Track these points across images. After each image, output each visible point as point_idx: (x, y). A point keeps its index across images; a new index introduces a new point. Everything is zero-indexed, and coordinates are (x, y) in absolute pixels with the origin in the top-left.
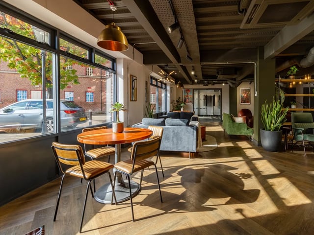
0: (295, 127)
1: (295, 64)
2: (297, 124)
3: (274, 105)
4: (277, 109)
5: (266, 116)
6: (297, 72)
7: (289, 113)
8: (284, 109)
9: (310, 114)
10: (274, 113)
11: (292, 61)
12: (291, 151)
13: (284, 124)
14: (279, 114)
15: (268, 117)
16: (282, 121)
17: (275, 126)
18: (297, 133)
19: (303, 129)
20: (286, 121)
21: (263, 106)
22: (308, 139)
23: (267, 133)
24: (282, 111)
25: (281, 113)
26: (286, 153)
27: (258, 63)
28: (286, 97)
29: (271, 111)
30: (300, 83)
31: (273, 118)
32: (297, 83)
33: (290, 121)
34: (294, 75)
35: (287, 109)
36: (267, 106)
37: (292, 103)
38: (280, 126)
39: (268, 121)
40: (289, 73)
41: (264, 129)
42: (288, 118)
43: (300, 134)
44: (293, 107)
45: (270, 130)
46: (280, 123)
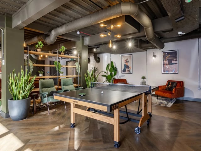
0: (41, 92)
1: (42, 40)
2: (43, 89)
3: (23, 74)
4: (25, 78)
5: (14, 86)
6: (43, 46)
7: (36, 80)
8: (32, 77)
9: (52, 80)
10: (22, 82)
11: (40, 38)
12: (39, 114)
13: (32, 91)
14: (27, 82)
15: (16, 86)
16: (30, 89)
17: (23, 94)
18: (43, 97)
19: (47, 93)
20: (34, 88)
21: (11, 75)
22: (51, 100)
23: (15, 102)
24: (30, 79)
25: (30, 81)
26: (35, 117)
27: (5, 30)
28: (34, 67)
29: (19, 80)
30: (46, 56)
31: (21, 87)
32: (44, 56)
33: (38, 87)
34: (40, 49)
35: (35, 78)
36: (15, 75)
37: (39, 72)
38: (28, 94)
39: (16, 90)
40: (37, 46)
41: (12, 99)
42: (36, 85)
43: (45, 97)
44: (41, 75)
45: (18, 99)
46: (28, 91)
